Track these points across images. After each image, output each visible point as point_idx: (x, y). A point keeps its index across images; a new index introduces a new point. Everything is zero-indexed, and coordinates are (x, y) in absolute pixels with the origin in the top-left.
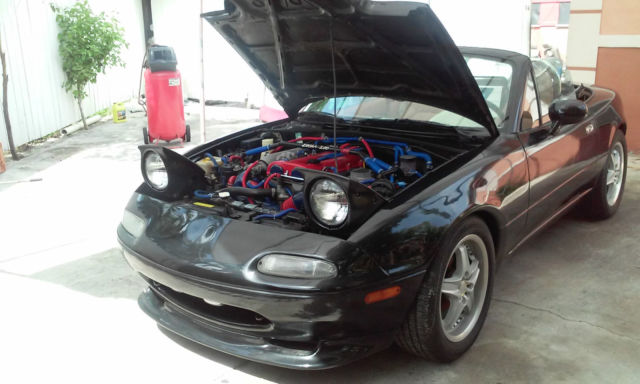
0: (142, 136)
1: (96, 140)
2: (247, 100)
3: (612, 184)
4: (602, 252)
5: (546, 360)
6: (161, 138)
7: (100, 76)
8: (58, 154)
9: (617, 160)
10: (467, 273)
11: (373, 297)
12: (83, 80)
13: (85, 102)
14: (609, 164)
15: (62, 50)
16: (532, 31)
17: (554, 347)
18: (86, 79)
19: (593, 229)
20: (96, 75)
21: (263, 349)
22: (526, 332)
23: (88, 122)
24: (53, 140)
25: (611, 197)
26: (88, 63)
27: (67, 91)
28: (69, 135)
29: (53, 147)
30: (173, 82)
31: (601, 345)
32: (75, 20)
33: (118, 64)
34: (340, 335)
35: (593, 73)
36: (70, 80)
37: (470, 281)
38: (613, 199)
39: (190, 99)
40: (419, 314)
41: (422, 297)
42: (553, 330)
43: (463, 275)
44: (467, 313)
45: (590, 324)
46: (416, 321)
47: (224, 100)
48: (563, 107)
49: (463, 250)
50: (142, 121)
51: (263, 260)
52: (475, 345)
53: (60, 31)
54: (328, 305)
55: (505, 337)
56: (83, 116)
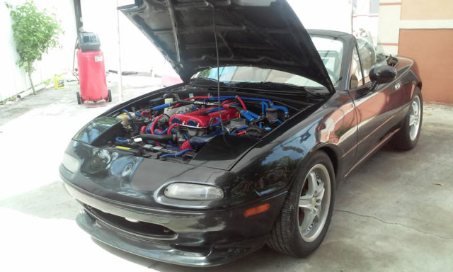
0: (76, 99)
1: (42, 102)
2: (151, 71)
3: (413, 125)
4: (408, 173)
5: (374, 252)
6: (90, 100)
7: (44, 55)
8: (14, 112)
9: (416, 108)
10: (316, 192)
11: (250, 212)
12: (31, 59)
13: (34, 74)
14: (411, 111)
15: (15, 36)
16: (354, 19)
17: (378, 243)
18: (34, 58)
19: (400, 157)
20: (41, 55)
21: (170, 253)
22: (358, 233)
23: (36, 89)
24: (10, 102)
25: (413, 134)
26: (35, 46)
27: (20, 66)
28: (23, 99)
29: (11, 108)
30: (98, 59)
31: (411, 240)
32: (25, 15)
33: (57, 46)
35: (397, 47)
36: (23, 59)
37: (318, 198)
38: (413, 136)
39: (110, 71)
40: (283, 223)
41: (285, 211)
42: (377, 231)
43: (314, 193)
44: (316, 220)
45: (403, 226)
46: (281, 229)
47: (135, 71)
48: (379, 71)
49: (313, 175)
50: (76, 88)
51: (168, 188)
52: (323, 243)
53: (14, 23)
54: (217, 219)
55: (343, 236)
56: (32, 85)
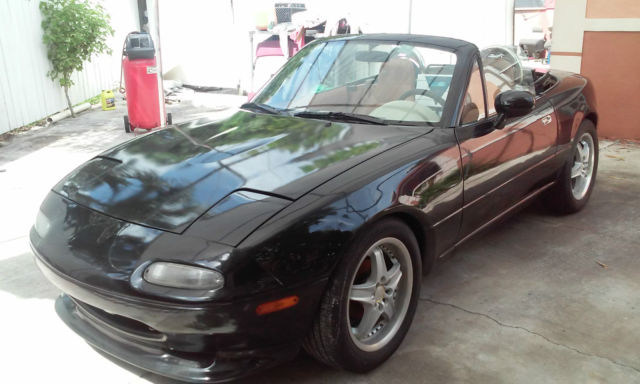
1: (80, 128)
2: (239, 86)
3: (579, 177)
4: (560, 249)
6: (140, 127)
7: (85, 63)
8: (37, 142)
9: (585, 152)
10: (383, 278)
11: (267, 308)
12: (68, 69)
13: (72, 90)
14: (576, 158)
15: (46, 38)
17: (481, 357)
18: (71, 68)
19: (557, 224)
20: (81, 62)
21: (163, 360)
22: (456, 339)
23: (76, 110)
24: (37, 128)
25: (579, 191)
26: (73, 50)
27: (53, 79)
28: (55, 123)
29: (35, 136)
30: (150, 70)
32: (60, 7)
33: (104, 51)
34: (242, 345)
35: (580, 58)
36: (56, 68)
37: (388, 287)
38: (580, 193)
39: (184, 86)
40: (323, 325)
41: (325, 306)
42: (486, 337)
43: (379, 280)
44: (384, 321)
45: (526, 332)
46: (320, 331)
47: (219, 86)
48: (510, 98)
49: (378, 254)
51: (150, 268)
52: (399, 352)
53: (45, 18)
54: (221, 315)
55: (433, 343)
56: (70, 104)
